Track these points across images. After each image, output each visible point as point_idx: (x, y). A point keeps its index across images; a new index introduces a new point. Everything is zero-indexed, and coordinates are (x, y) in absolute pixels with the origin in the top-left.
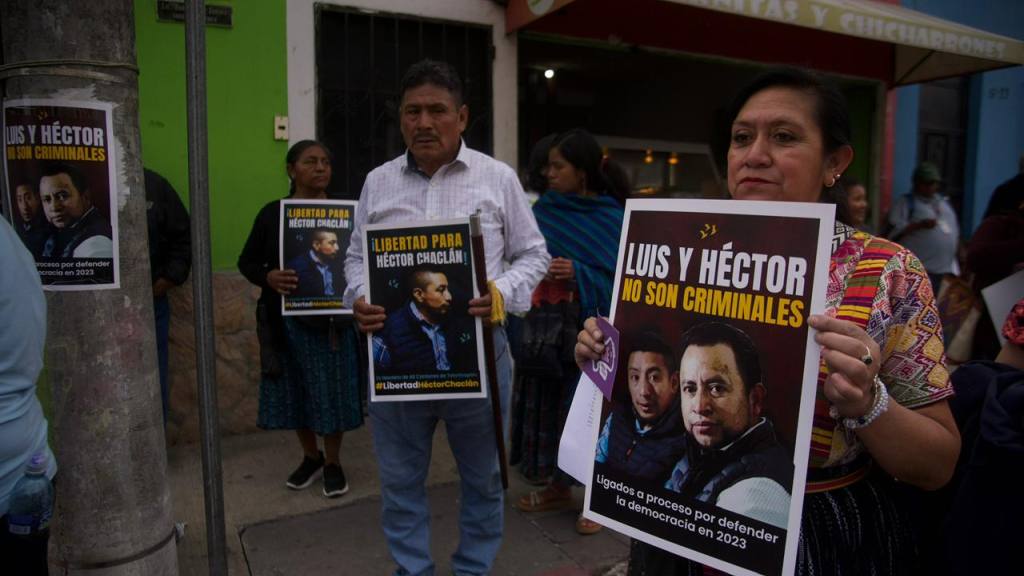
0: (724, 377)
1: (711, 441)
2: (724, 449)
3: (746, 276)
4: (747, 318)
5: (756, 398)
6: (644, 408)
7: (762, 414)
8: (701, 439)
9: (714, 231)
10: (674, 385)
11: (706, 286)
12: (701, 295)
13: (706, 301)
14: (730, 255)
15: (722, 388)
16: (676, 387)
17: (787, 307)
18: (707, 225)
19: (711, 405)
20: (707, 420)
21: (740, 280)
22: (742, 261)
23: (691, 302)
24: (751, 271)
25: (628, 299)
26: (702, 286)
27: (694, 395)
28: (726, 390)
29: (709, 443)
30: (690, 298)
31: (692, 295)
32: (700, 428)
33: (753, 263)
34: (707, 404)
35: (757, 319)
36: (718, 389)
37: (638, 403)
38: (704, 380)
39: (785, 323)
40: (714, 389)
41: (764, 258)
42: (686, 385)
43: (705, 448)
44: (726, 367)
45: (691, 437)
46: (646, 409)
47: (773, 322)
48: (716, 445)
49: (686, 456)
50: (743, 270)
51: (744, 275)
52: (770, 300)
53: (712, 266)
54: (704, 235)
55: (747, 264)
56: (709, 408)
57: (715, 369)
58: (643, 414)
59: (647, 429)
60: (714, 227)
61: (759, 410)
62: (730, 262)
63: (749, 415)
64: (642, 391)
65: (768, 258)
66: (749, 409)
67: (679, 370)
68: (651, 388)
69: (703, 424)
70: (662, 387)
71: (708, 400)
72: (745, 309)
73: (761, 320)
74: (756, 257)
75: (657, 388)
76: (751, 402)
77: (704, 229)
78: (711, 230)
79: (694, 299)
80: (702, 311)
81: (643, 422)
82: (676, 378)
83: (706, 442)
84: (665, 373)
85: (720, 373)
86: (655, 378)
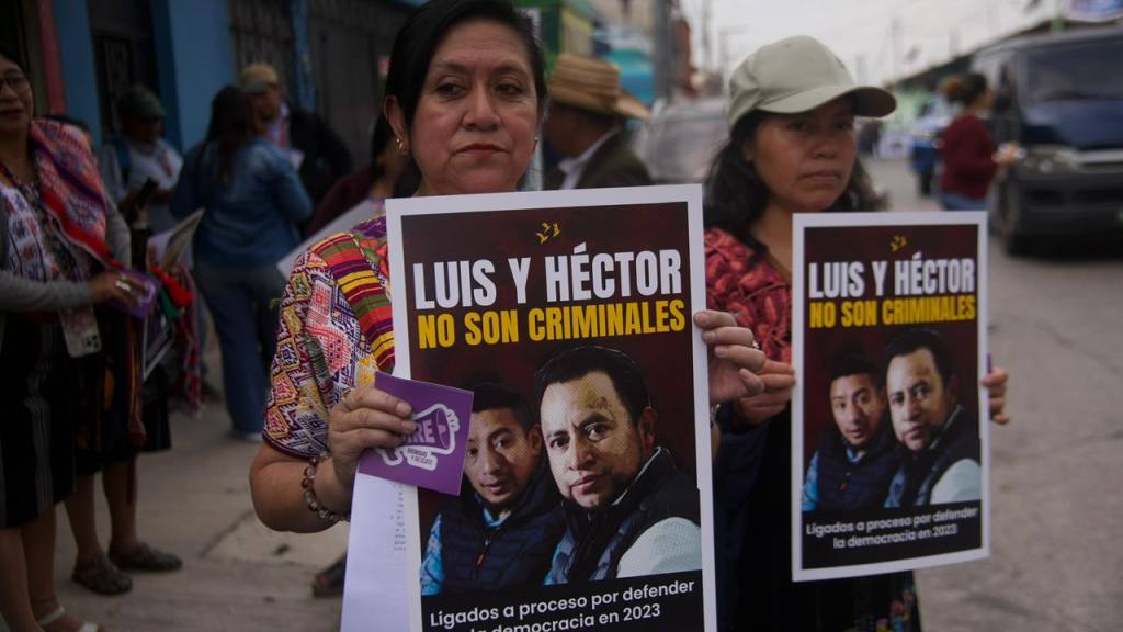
0: (604, 412)
1: (599, 499)
2: (617, 502)
3: (611, 283)
4: (620, 332)
5: (644, 426)
6: (493, 489)
7: (656, 443)
8: (585, 501)
9: (557, 232)
10: (534, 443)
11: (559, 304)
12: (554, 316)
13: (562, 322)
14: (585, 259)
15: (603, 427)
16: (539, 445)
17: (666, 309)
18: (545, 225)
19: (593, 455)
20: (590, 473)
21: (604, 287)
22: (603, 264)
23: (541, 329)
24: (616, 274)
25: (433, 345)
26: (552, 305)
27: (567, 448)
28: (608, 428)
29: (596, 503)
30: (538, 324)
31: (541, 318)
32: (581, 487)
33: (617, 265)
34: (586, 453)
35: (633, 331)
36: (598, 430)
37: (483, 486)
38: (577, 424)
39: (666, 329)
40: (593, 432)
41: (629, 256)
42: (552, 438)
43: (593, 510)
44: (604, 399)
45: (571, 502)
46: (498, 488)
47: (652, 330)
48: (606, 502)
49: (569, 533)
50: (605, 275)
51: (607, 281)
52: (645, 305)
53: (562, 276)
54: (544, 239)
55: (610, 267)
56: (589, 457)
57: (591, 406)
58: (493, 499)
59: (503, 516)
60: (556, 225)
61: (651, 438)
62: (587, 268)
63: (641, 449)
64: (487, 467)
65: (635, 257)
66: (640, 442)
67: (540, 423)
68: (501, 459)
69: (586, 480)
70: (517, 453)
71: (586, 448)
72: (616, 323)
73: (638, 331)
74: (619, 256)
75: (509, 455)
76: (641, 432)
77: (542, 230)
78: (552, 230)
79: (544, 324)
80: (559, 337)
81: (496, 510)
82: (536, 434)
83: (592, 503)
84: (518, 431)
85: (597, 410)
86: (504, 443)
